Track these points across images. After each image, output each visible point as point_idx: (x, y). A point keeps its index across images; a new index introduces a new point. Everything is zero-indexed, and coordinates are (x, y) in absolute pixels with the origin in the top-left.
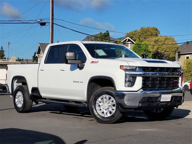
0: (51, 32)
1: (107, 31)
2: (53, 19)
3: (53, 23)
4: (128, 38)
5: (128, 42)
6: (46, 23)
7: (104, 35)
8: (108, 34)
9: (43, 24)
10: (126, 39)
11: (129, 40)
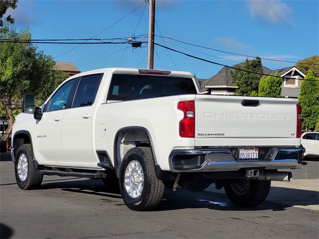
0: (149, 58)
1: (258, 58)
2: (153, 36)
3: (153, 43)
4: (294, 69)
5: (294, 75)
6: (142, 43)
7: (252, 65)
8: (260, 62)
9: (137, 45)
10: (291, 72)
11: (296, 73)
